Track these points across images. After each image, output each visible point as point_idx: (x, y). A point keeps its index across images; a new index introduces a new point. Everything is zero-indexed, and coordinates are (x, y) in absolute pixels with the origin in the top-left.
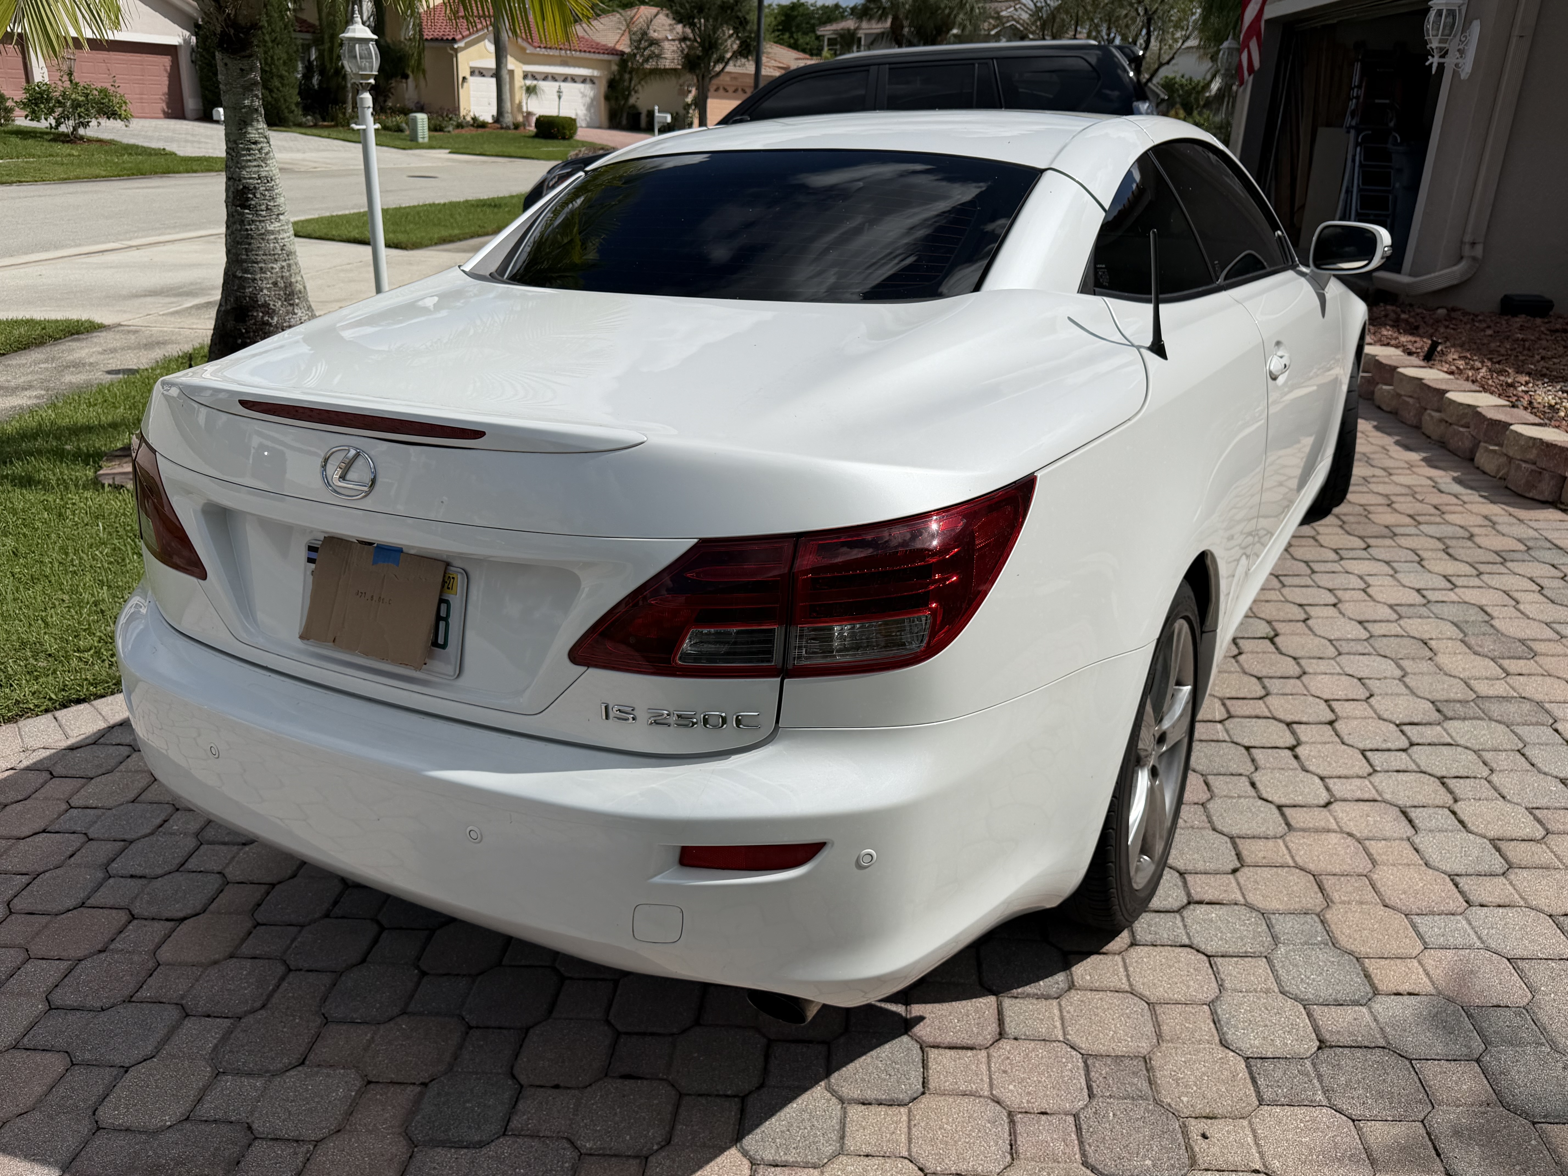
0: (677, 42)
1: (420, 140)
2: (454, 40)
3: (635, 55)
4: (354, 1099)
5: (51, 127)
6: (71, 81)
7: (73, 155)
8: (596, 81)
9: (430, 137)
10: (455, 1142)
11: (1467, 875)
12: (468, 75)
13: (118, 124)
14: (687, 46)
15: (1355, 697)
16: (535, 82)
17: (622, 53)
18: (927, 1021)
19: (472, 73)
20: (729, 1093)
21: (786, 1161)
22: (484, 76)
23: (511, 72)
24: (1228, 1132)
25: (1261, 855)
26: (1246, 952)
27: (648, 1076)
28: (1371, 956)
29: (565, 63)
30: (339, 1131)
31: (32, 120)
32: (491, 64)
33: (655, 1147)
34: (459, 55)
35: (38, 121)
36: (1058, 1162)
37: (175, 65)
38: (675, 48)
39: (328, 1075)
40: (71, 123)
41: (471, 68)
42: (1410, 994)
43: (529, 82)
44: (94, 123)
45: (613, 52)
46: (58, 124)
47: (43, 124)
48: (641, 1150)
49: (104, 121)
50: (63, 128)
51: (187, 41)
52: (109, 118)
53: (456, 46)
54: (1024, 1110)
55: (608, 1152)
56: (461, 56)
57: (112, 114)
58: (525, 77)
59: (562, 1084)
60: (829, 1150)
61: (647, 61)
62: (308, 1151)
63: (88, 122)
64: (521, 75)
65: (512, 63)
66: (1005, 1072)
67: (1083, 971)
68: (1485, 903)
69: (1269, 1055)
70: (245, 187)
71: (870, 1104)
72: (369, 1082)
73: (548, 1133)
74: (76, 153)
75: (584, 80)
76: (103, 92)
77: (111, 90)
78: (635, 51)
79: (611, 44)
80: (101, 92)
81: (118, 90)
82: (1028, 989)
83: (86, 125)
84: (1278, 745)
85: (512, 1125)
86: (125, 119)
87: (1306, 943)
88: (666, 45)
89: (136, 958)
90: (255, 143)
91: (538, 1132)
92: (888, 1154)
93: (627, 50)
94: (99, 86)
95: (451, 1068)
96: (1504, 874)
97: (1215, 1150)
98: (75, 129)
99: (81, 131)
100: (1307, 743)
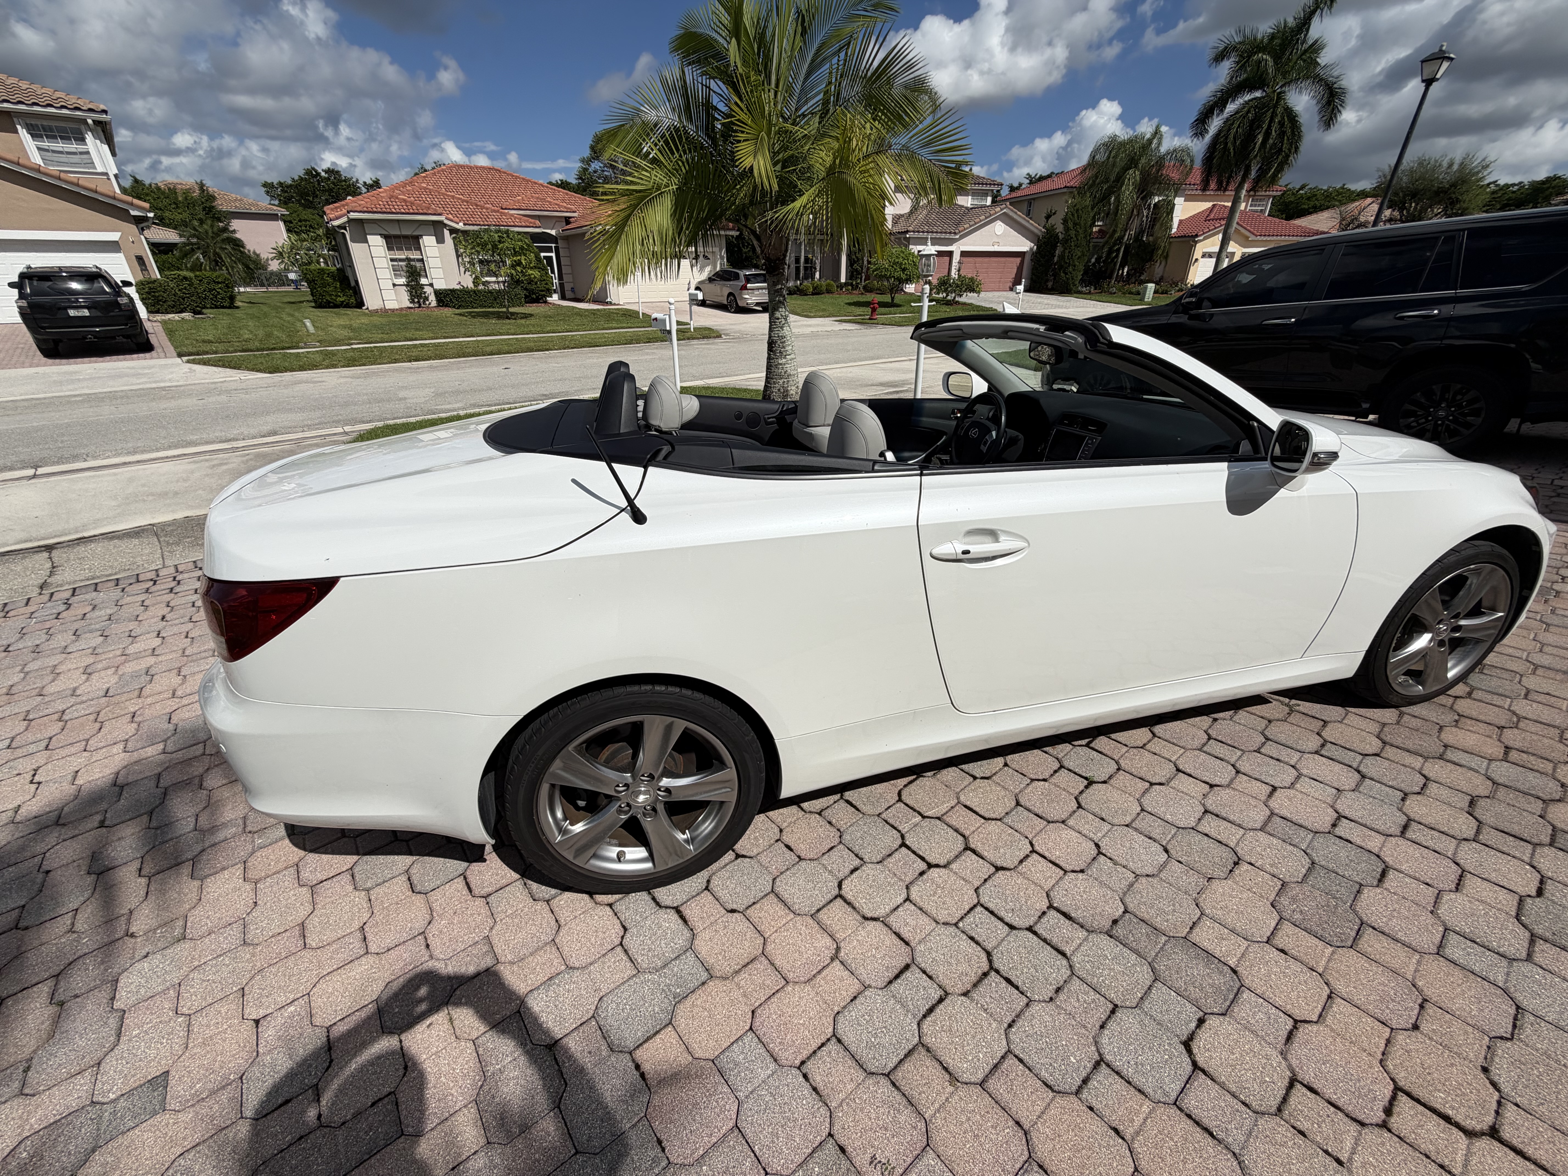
1: (1146, 300)
2: (1197, 236)
6: (958, 274)
9: (1153, 298)
11: (844, 1047)
12: (1199, 258)
13: (975, 295)
15: (1062, 863)
19: (1203, 256)
22: (1209, 257)
23: (1233, 253)
25: (763, 914)
26: (636, 959)
28: (678, 1028)
31: (937, 294)
32: (1217, 249)
35: (939, 294)
37: (1022, 263)
40: (953, 295)
41: (1202, 253)
44: (965, 295)
46: (948, 296)
49: (969, 294)
50: (949, 298)
51: (1031, 249)
52: (971, 292)
53: (1196, 240)
56: (1198, 246)
57: (972, 290)
58: (1242, 256)
63: (962, 294)
64: (1240, 255)
68: (811, 1076)
76: (973, 278)
79: (1324, 229)
80: (970, 279)
81: (979, 277)
83: (961, 296)
84: (927, 858)
86: (979, 292)
87: (667, 985)
94: (970, 276)
96: (869, 1073)
98: (955, 298)
99: (958, 299)
100: (951, 870)
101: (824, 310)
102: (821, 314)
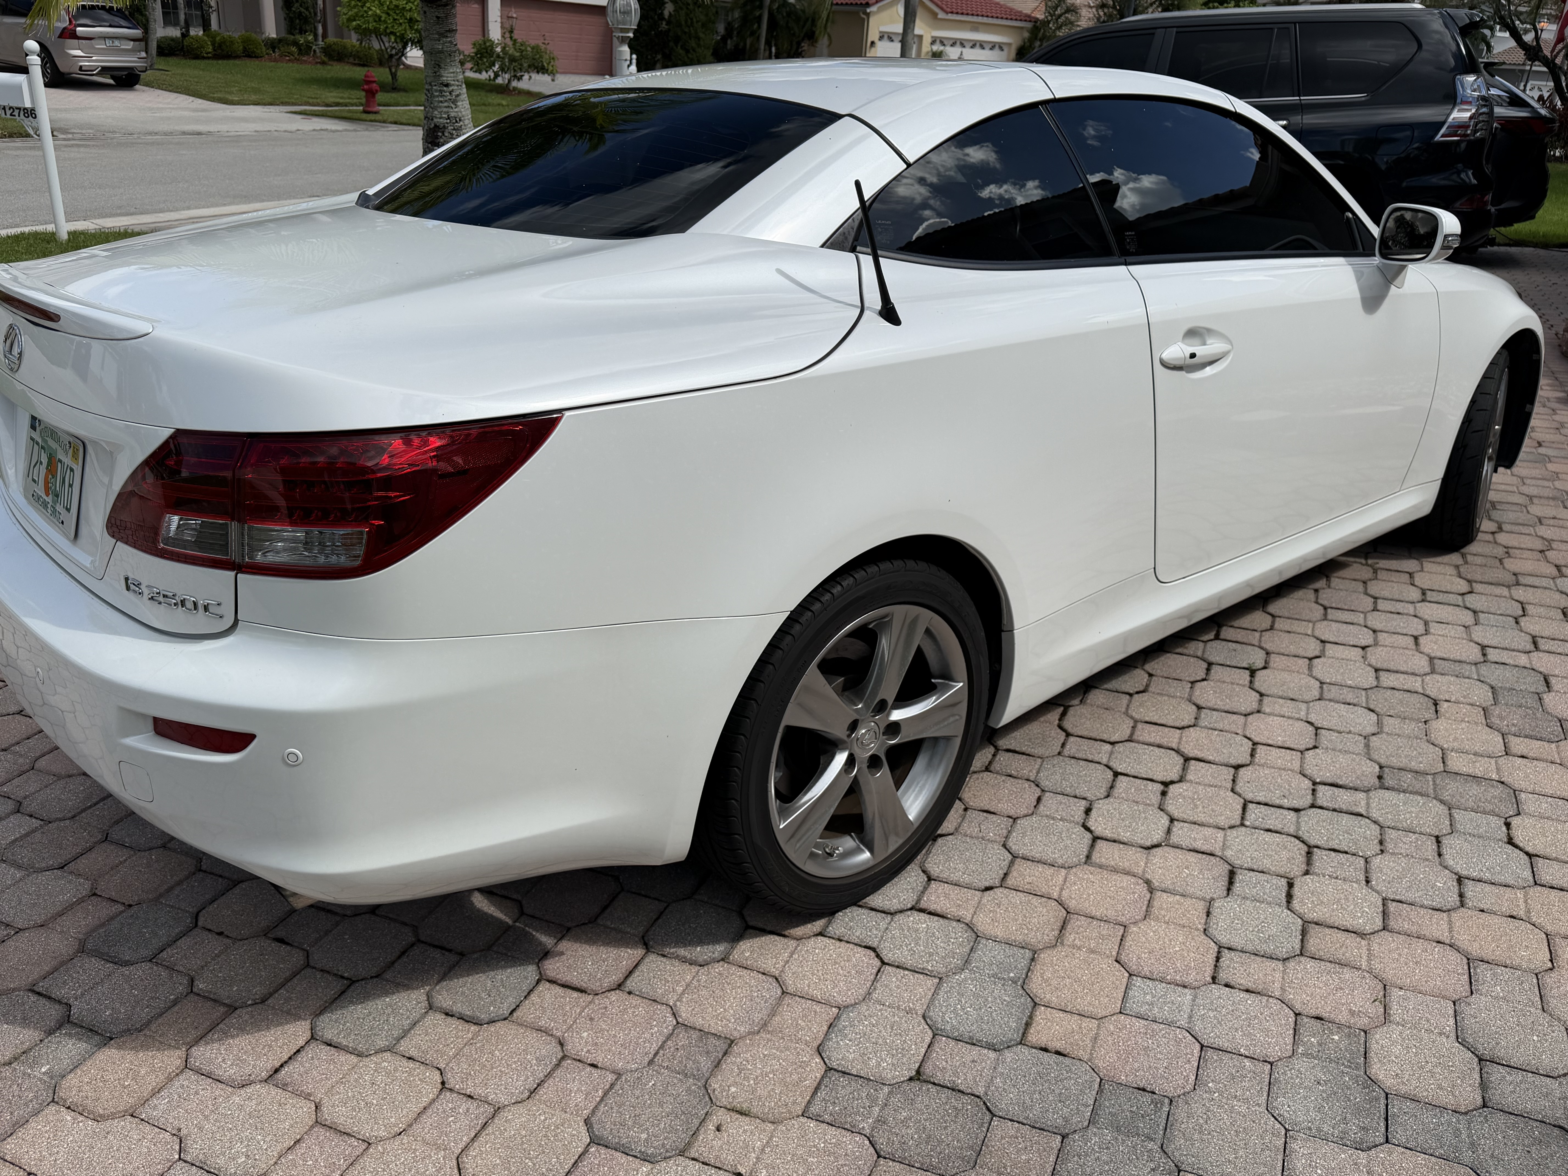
0: (1094, 10)
2: (868, 5)
3: (1049, 22)
4: (72, 905)
5: (490, 80)
6: (511, 38)
7: (503, 105)
8: (1004, 47)
10: (110, 957)
11: (1241, 951)
12: (876, 40)
13: (546, 78)
14: (1105, 14)
15: (1292, 746)
16: (942, 48)
17: (1036, 20)
18: (564, 957)
19: (881, 38)
20: (346, 975)
21: (340, 1043)
22: (892, 41)
23: (920, 37)
24: (745, 1131)
25: (1028, 880)
26: (923, 969)
27: (295, 944)
28: (1053, 1005)
29: (975, 27)
30: (42, 926)
31: (476, 72)
32: (899, 28)
33: (250, 1002)
34: (871, 20)
35: (480, 73)
36: (566, 1112)
38: (1091, 15)
39: (70, 882)
40: (507, 76)
41: (880, 32)
42: (1058, 1053)
43: (935, 48)
44: (526, 77)
45: (1028, 18)
46: (497, 75)
47: (484, 76)
48: (236, 1001)
49: (534, 76)
50: (499, 81)
52: (538, 72)
53: (868, 11)
54: (578, 1058)
55: (212, 996)
56: (873, 21)
57: (541, 69)
58: (933, 42)
59: (226, 933)
60: (381, 1043)
61: (1059, 28)
62: (8, 935)
63: (522, 76)
64: (930, 40)
65: (920, 28)
66: (591, 1019)
67: (747, 949)
68: (1232, 983)
69: (854, 1072)
70: (436, 126)
71: (452, 1016)
72: (95, 894)
73: (181, 969)
74: (504, 103)
75: (993, 46)
76: (536, 49)
77: (543, 47)
78: (1049, 18)
79: (1028, 12)
80: (533, 48)
81: (548, 47)
82: (682, 952)
83: (519, 79)
84: (1155, 778)
85: (164, 955)
86: (552, 73)
87: (995, 976)
88: (1084, 12)
89: (21, 760)
90: (447, 85)
91: (175, 964)
92: (428, 1062)
93: (1040, 16)
94: (533, 43)
95: (157, 899)
96: (1284, 960)
97: (717, 1143)
98: (509, 81)
99: (515, 84)
100: (1191, 781)
101: (256, 91)
102: (253, 97)
